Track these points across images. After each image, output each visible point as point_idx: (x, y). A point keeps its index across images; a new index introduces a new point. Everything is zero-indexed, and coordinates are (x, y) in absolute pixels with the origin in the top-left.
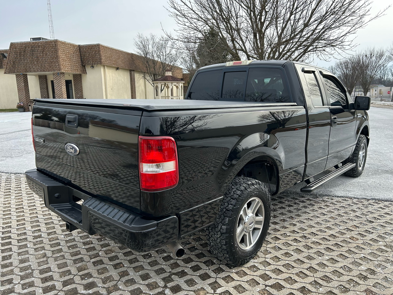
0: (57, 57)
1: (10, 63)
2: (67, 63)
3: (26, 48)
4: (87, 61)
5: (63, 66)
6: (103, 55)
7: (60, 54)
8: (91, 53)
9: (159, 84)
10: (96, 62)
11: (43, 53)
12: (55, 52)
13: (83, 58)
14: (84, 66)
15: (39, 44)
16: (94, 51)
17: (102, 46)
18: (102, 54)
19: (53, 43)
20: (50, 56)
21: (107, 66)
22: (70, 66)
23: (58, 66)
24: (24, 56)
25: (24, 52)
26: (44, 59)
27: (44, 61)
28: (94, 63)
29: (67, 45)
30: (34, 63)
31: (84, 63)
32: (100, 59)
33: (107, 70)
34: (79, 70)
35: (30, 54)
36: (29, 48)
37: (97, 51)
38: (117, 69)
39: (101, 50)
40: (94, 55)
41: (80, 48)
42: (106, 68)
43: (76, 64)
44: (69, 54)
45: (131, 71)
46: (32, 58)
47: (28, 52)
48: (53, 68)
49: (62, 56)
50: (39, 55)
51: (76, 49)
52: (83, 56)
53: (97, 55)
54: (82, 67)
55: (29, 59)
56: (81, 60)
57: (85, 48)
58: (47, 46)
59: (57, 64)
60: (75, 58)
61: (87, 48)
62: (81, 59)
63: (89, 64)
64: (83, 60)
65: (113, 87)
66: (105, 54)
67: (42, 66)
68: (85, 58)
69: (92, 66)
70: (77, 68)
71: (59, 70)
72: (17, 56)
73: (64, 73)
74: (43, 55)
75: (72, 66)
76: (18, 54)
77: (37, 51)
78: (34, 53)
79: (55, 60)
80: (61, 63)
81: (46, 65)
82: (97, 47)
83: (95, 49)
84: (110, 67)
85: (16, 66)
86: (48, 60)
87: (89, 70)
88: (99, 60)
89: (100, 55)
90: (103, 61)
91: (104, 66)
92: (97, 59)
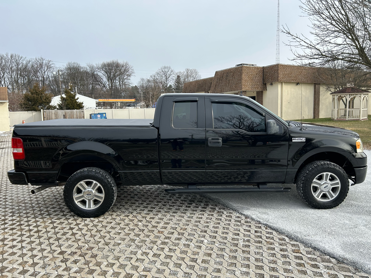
0: (241, 79)
1: (214, 86)
2: (249, 83)
3: (223, 74)
4: (267, 80)
5: (244, 85)
6: (281, 73)
7: (243, 77)
8: (271, 73)
9: (336, 96)
10: (274, 80)
11: (233, 77)
12: (240, 76)
13: (265, 78)
14: (265, 84)
15: (232, 70)
16: (274, 71)
17: (281, 65)
18: (279, 73)
19: (240, 68)
20: (236, 79)
21: (285, 82)
22: (251, 85)
23: (240, 87)
24: (222, 80)
25: (222, 77)
26: (233, 81)
27: (233, 83)
28: (272, 81)
29: (252, 69)
30: (226, 85)
31: (265, 82)
32: (278, 77)
33: (284, 86)
34: (259, 88)
35: (225, 78)
36: (225, 74)
37: (276, 70)
38: (298, 84)
39: (279, 69)
40: (274, 74)
41: (264, 70)
42: (283, 84)
43: (258, 83)
44: (252, 76)
45: (315, 84)
46: (226, 81)
47: (224, 77)
48: (237, 88)
49: (245, 78)
50: (230, 79)
51: (260, 70)
52: (265, 75)
53: (276, 73)
54: (263, 85)
55: (224, 83)
56: (263, 80)
57: (267, 69)
58: (236, 71)
59: (240, 85)
60: (257, 78)
61: (269, 69)
62: (263, 78)
63: (268, 82)
64: (264, 79)
65: (291, 101)
66: (283, 72)
67: (231, 87)
68: (266, 77)
69: (271, 84)
70: (258, 86)
71: (241, 89)
72: (218, 81)
73: (246, 91)
74: (233, 79)
75: (253, 85)
76: (219, 79)
77: (230, 76)
78: (228, 77)
79: (239, 82)
80: (243, 84)
81: (233, 86)
82: (277, 67)
83: (275, 69)
84: (288, 82)
85: (217, 88)
86: (235, 82)
87: (269, 87)
88: (276, 78)
89: (278, 74)
90: (279, 78)
91: (282, 83)
92: (275, 77)
